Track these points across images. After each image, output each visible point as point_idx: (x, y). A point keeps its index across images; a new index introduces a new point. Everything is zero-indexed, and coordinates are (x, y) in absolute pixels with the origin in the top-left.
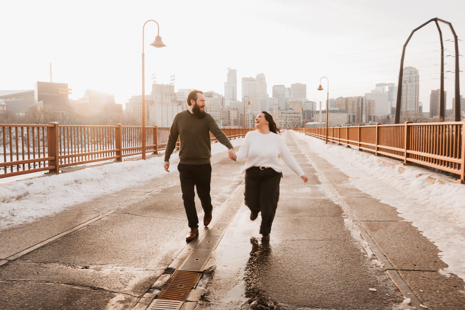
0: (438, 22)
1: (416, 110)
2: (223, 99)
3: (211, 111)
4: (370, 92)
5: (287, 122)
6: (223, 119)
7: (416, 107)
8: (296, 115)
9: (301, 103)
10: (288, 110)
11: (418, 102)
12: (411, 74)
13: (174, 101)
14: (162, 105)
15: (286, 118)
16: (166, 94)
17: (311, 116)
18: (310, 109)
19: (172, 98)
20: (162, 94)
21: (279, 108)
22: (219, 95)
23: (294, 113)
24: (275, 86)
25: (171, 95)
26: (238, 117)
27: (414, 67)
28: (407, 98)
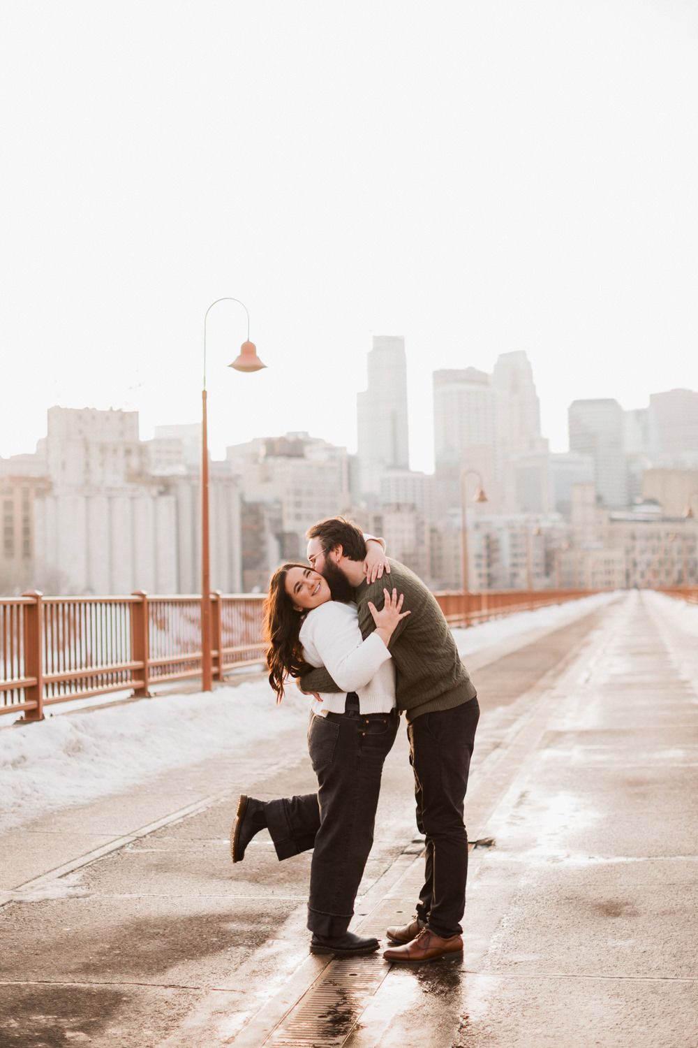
2: (351, 465)
3: (299, 517)
5: (638, 560)
8: (674, 528)
10: (639, 505)
13: (139, 477)
14: (87, 498)
15: (630, 543)
16: (103, 449)
19: (128, 466)
20: (87, 449)
21: (599, 499)
22: (335, 449)
24: (576, 403)
25: (128, 452)
26: (419, 542)
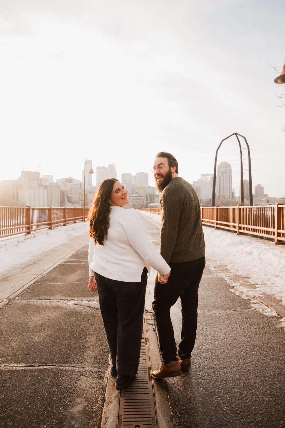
0: (238, 135)
1: (230, 194)
3: (71, 194)
4: (197, 180)
5: (134, 203)
6: (81, 200)
7: (230, 193)
8: (140, 198)
9: (144, 188)
10: (134, 193)
11: (231, 189)
12: (226, 168)
13: (40, 185)
14: (30, 189)
15: (133, 200)
16: (33, 179)
17: (153, 198)
18: (152, 193)
19: (38, 183)
20: (30, 179)
22: (78, 181)
23: (140, 196)
24: (123, 174)
25: (38, 180)
27: (228, 162)
28: (223, 185)
